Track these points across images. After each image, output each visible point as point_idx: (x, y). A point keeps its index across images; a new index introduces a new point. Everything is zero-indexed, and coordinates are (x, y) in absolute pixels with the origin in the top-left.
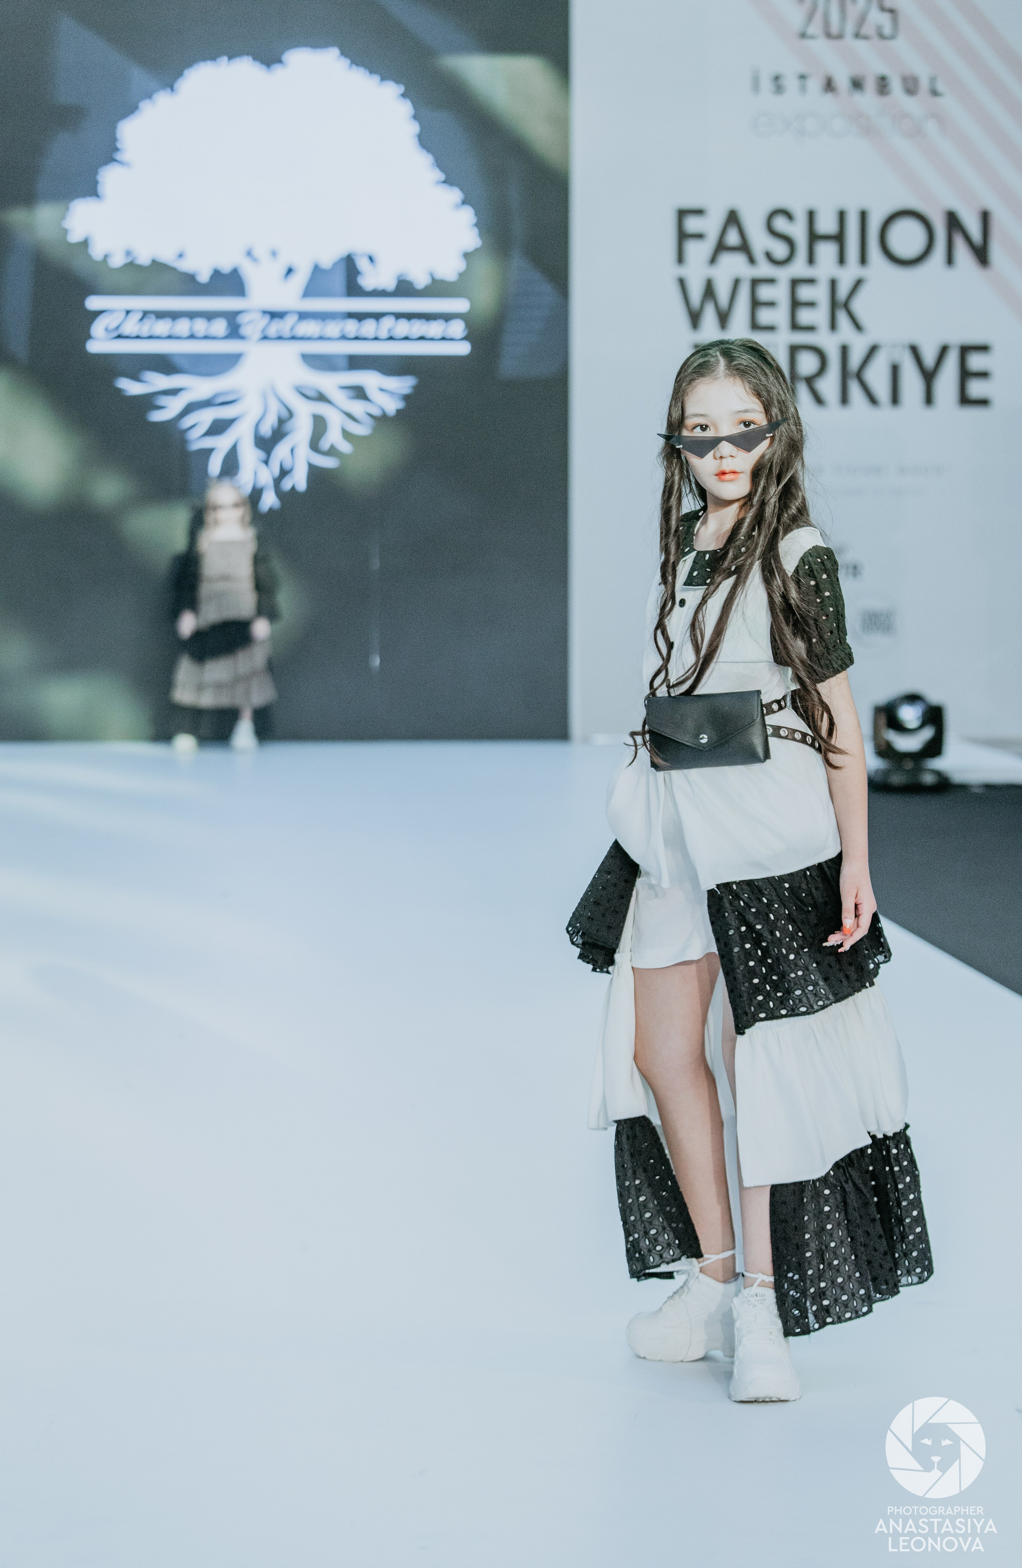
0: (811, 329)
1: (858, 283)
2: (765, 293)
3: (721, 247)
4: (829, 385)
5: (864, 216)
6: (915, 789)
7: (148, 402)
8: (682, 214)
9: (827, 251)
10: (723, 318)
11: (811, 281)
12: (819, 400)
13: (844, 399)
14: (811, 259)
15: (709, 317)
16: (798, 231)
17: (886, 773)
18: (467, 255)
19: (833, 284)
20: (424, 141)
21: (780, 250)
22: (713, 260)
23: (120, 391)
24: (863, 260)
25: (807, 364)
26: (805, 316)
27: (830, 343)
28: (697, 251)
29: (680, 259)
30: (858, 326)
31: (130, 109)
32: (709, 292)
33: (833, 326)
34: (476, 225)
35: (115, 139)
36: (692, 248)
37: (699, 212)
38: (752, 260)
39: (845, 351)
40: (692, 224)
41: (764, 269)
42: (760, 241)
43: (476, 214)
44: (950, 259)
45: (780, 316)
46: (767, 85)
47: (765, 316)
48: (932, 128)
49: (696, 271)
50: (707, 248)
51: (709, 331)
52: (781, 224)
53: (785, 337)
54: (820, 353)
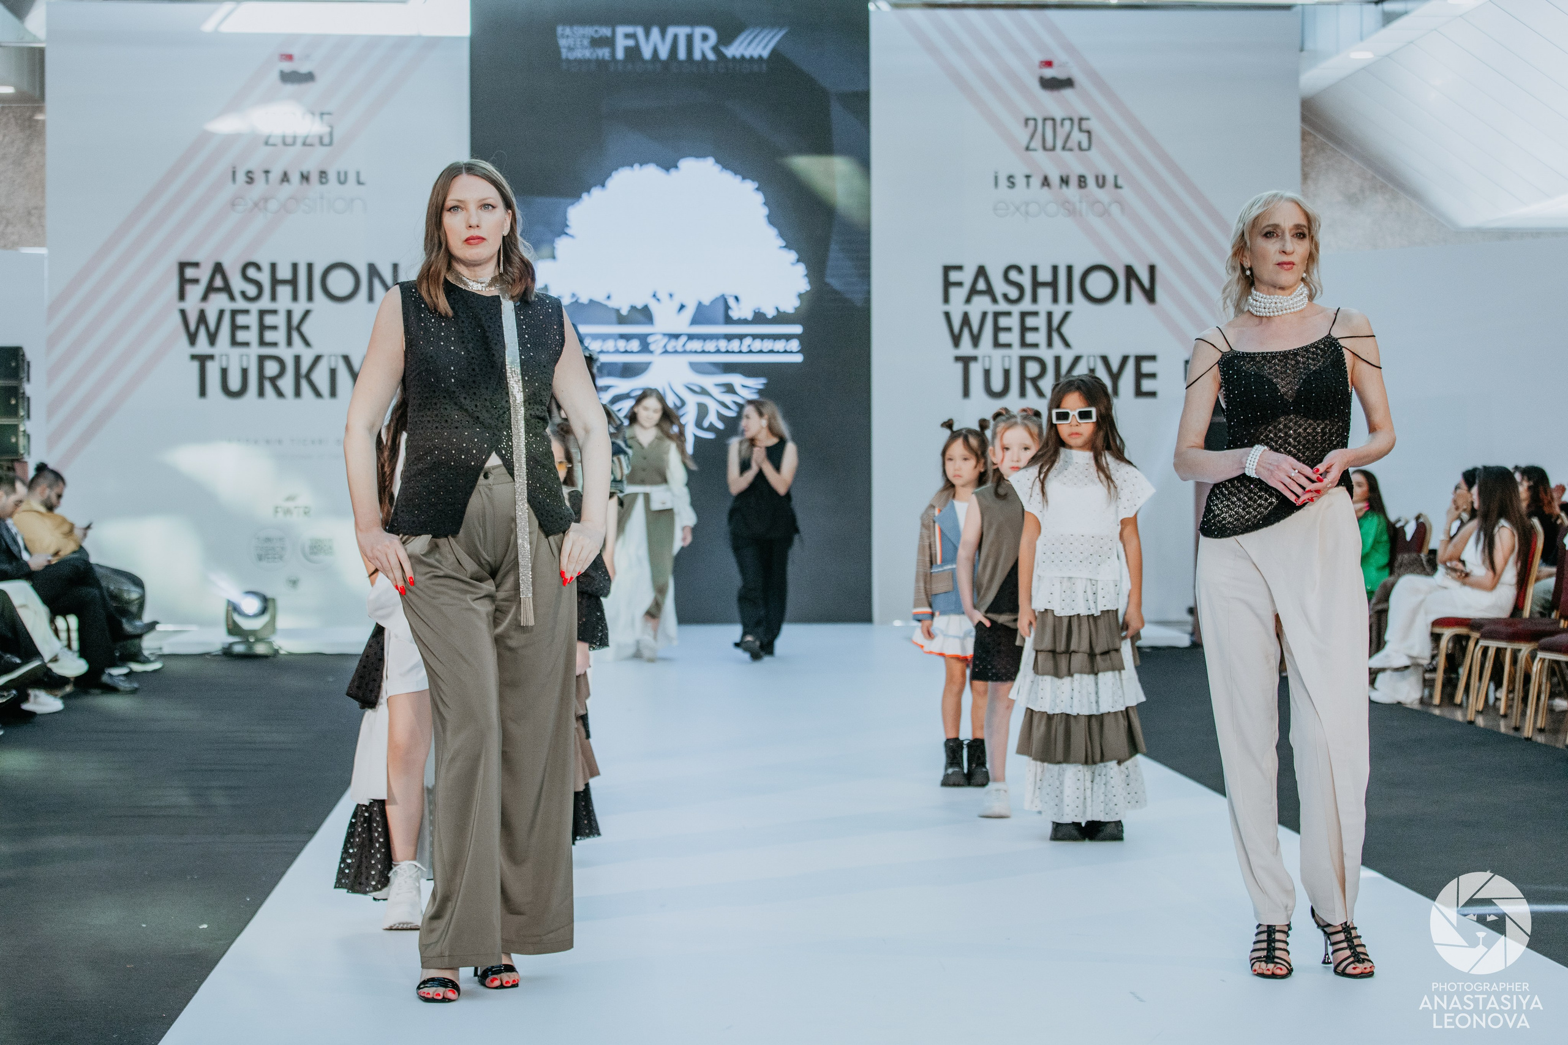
0: (1035, 346)
1: (1067, 315)
2: (1003, 322)
3: (973, 291)
5: (1070, 269)
8: (947, 269)
9: (1045, 294)
11: (1035, 314)
12: (1040, 394)
14: (1035, 300)
15: (966, 338)
16: (1026, 280)
19: (1049, 315)
20: (772, 220)
21: (1014, 293)
22: (968, 300)
24: (1070, 299)
25: (1032, 369)
26: (1030, 337)
27: (1048, 356)
28: (958, 295)
29: (946, 300)
30: (1066, 344)
31: (576, 198)
32: (965, 321)
33: (1049, 344)
34: (806, 275)
35: (565, 218)
36: (954, 292)
37: (959, 268)
38: (995, 300)
39: (1057, 360)
40: (954, 276)
41: (1003, 306)
42: (1000, 287)
43: (806, 268)
44: (1128, 299)
45: (1013, 337)
46: (1003, 182)
47: (1003, 338)
48: (1115, 210)
49: (957, 308)
50: (963, 292)
51: (966, 348)
52: (1014, 275)
53: (1017, 352)
54: (1042, 363)
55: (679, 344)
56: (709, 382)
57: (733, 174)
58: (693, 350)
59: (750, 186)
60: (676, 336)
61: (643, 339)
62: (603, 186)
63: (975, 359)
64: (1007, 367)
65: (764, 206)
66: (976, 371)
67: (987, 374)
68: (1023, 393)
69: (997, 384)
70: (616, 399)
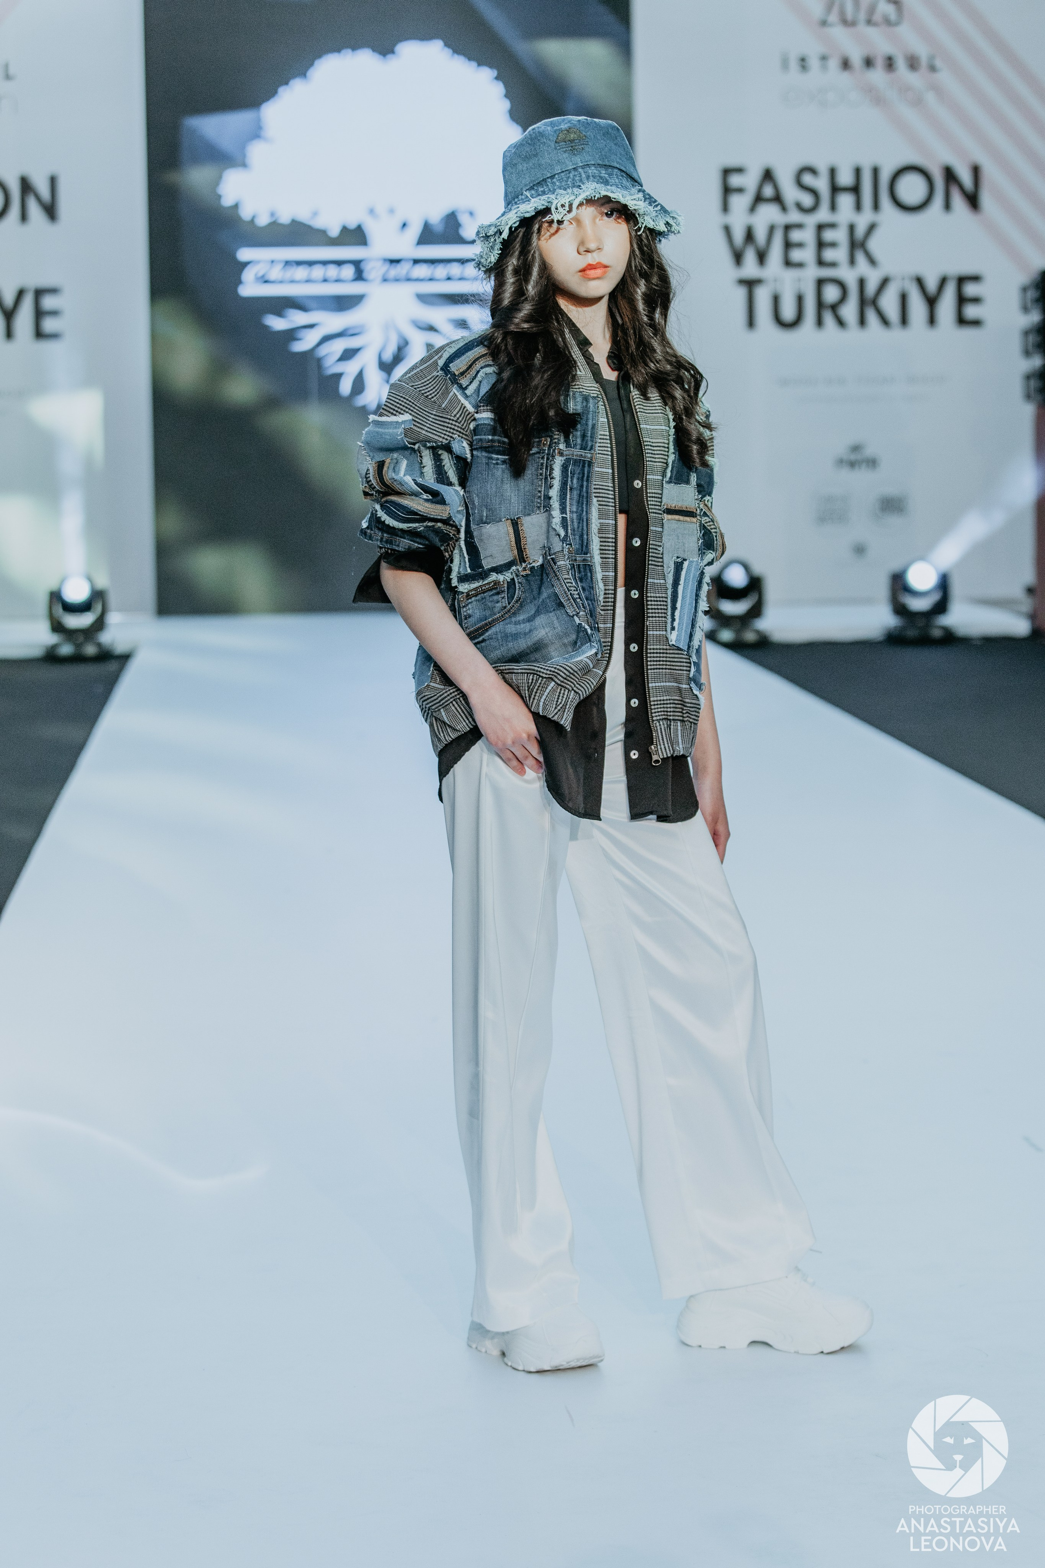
0: (833, 265)
1: (872, 228)
2: (796, 236)
3: (759, 199)
4: (849, 311)
5: (876, 171)
6: (925, 641)
7: (291, 335)
8: (727, 172)
9: (846, 201)
10: (762, 257)
11: (832, 226)
12: (841, 323)
13: (862, 321)
14: (833, 207)
15: (750, 257)
16: (822, 184)
17: (903, 629)
19: (852, 228)
20: (514, 116)
21: (807, 200)
22: (753, 209)
23: (267, 328)
24: (876, 206)
25: (831, 293)
26: (829, 255)
27: (849, 276)
28: (740, 203)
29: (725, 208)
30: (872, 261)
31: (270, 94)
32: (749, 236)
33: (852, 261)
35: (258, 120)
36: (735, 199)
37: (739, 170)
38: (784, 209)
39: (862, 283)
40: (735, 180)
41: (794, 217)
42: (791, 194)
44: (947, 206)
45: (806, 255)
46: (794, 65)
47: (796, 255)
48: (930, 98)
49: (739, 219)
50: (747, 200)
51: (750, 268)
52: (808, 179)
53: (812, 272)
54: (841, 285)
55: (401, 271)
57: (467, 60)
58: (419, 278)
59: (487, 74)
60: (398, 261)
61: (357, 264)
62: (305, 77)
63: (761, 281)
64: (800, 292)
65: (503, 99)
66: (763, 297)
67: (776, 300)
68: (820, 322)
69: (788, 312)
70: (327, 339)
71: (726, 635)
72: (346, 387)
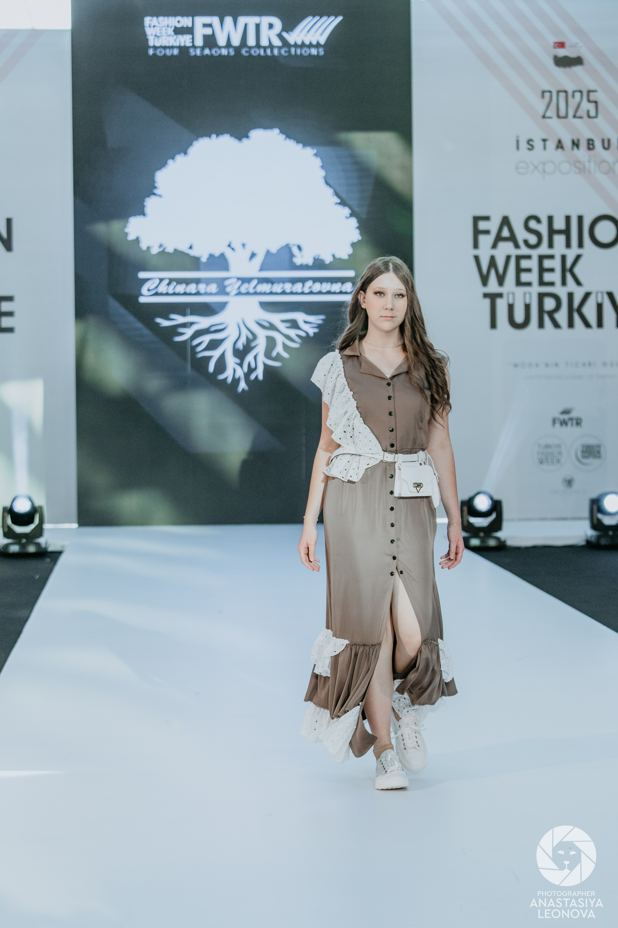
0: (552, 284)
1: (578, 258)
2: (524, 264)
3: (499, 238)
4: (562, 316)
5: (581, 219)
7: (174, 330)
8: (476, 220)
9: (559, 240)
10: (501, 279)
11: (552, 257)
12: (556, 325)
13: (571, 324)
14: (551, 245)
15: (493, 278)
16: (543, 229)
17: (597, 538)
18: (353, 245)
19: (563, 258)
20: (329, 180)
21: (533, 239)
22: (494, 246)
23: (157, 325)
24: (581, 244)
25: (549, 304)
26: (548, 277)
27: (562, 292)
28: (486, 241)
29: (476, 246)
30: (578, 282)
31: (163, 164)
32: (492, 263)
33: (564, 282)
34: (358, 228)
35: (154, 182)
36: (482, 238)
37: (487, 218)
38: (517, 246)
39: (570, 296)
40: (482, 225)
41: (524, 251)
42: (521, 234)
43: (358, 222)
45: (533, 277)
46: (523, 145)
47: (525, 277)
49: (485, 253)
50: (491, 238)
51: (493, 286)
52: (533, 224)
53: (536, 289)
54: (557, 299)
55: (250, 287)
56: (276, 318)
57: (295, 142)
58: (263, 291)
59: (310, 151)
60: (249, 280)
61: (221, 283)
62: (185, 153)
63: (500, 295)
64: (528, 302)
65: (321, 169)
66: (502, 306)
67: (511, 308)
68: (541, 325)
69: (519, 317)
70: (199, 333)
71: (475, 542)
72: (211, 368)
